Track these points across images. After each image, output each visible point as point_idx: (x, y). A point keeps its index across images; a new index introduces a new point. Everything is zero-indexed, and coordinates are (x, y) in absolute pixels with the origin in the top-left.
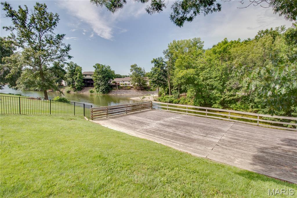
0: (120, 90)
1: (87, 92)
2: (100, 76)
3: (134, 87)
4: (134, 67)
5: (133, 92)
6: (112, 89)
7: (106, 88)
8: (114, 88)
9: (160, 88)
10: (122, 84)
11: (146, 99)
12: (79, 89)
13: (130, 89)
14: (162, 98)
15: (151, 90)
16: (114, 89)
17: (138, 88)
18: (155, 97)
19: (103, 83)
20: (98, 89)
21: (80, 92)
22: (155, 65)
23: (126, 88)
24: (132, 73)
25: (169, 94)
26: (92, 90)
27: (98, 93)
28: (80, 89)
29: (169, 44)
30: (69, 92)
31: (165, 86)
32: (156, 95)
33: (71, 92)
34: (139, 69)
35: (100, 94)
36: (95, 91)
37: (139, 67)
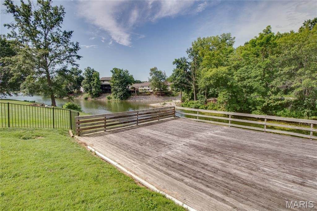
0: (139, 96)
1: (104, 99)
2: (117, 81)
3: (154, 93)
4: (154, 71)
5: (153, 97)
6: (131, 95)
7: (124, 93)
9: (183, 93)
10: (141, 90)
11: (167, 106)
12: (96, 96)
13: (150, 95)
14: (186, 104)
15: (173, 96)
16: (132, 95)
17: (158, 94)
18: (178, 103)
19: (120, 89)
20: (115, 95)
21: (98, 99)
22: (178, 67)
23: (145, 94)
24: (151, 77)
25: (194, 99)
26: (109, 96)
27: (116, 99)
28: (98, 95)
30: (86, 99)
31: (189, 90)
32: (179, 101)
33: (88, 99)
34: (159, 72)
35: (118, 100)
36: (113, 97)
37: (159, 71)
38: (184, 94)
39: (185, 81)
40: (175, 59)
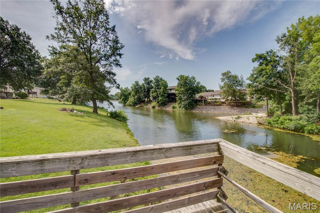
0: (207, 107)
1: (169, 109)
2: (182, 89)
3: (227, 103)
4: (227, 75)
5: (226, 109)
6: (197, 105)
7: (189, 103)
8: (200, 103)
9: (270, 102)
10: (210, 99)
11: (241, 120)
12: (162, 105)
13: (221, 105)
14: (275, 119)
15: (254, 107)
16: (199, 105)
17: (232, 104)
18: (261, 118)
19: (185, 97)
20: (180, 104)
21: (164, 108)
22: (261, 64)
23: (215, 104)
24: (223, 83)
26: (174, 105)
27: (181, 109)
28: (164, 104)
29: (288, 28)
30: (154, 107)
31: (280, 98)
32: (262, 115)
33: (155, 108)
34: (233, 76)
35: (183, 110)
36: (178, 107)
37: (233, 75)
38: (272, 104)
39: (275, 84)
40: (256, 55)
